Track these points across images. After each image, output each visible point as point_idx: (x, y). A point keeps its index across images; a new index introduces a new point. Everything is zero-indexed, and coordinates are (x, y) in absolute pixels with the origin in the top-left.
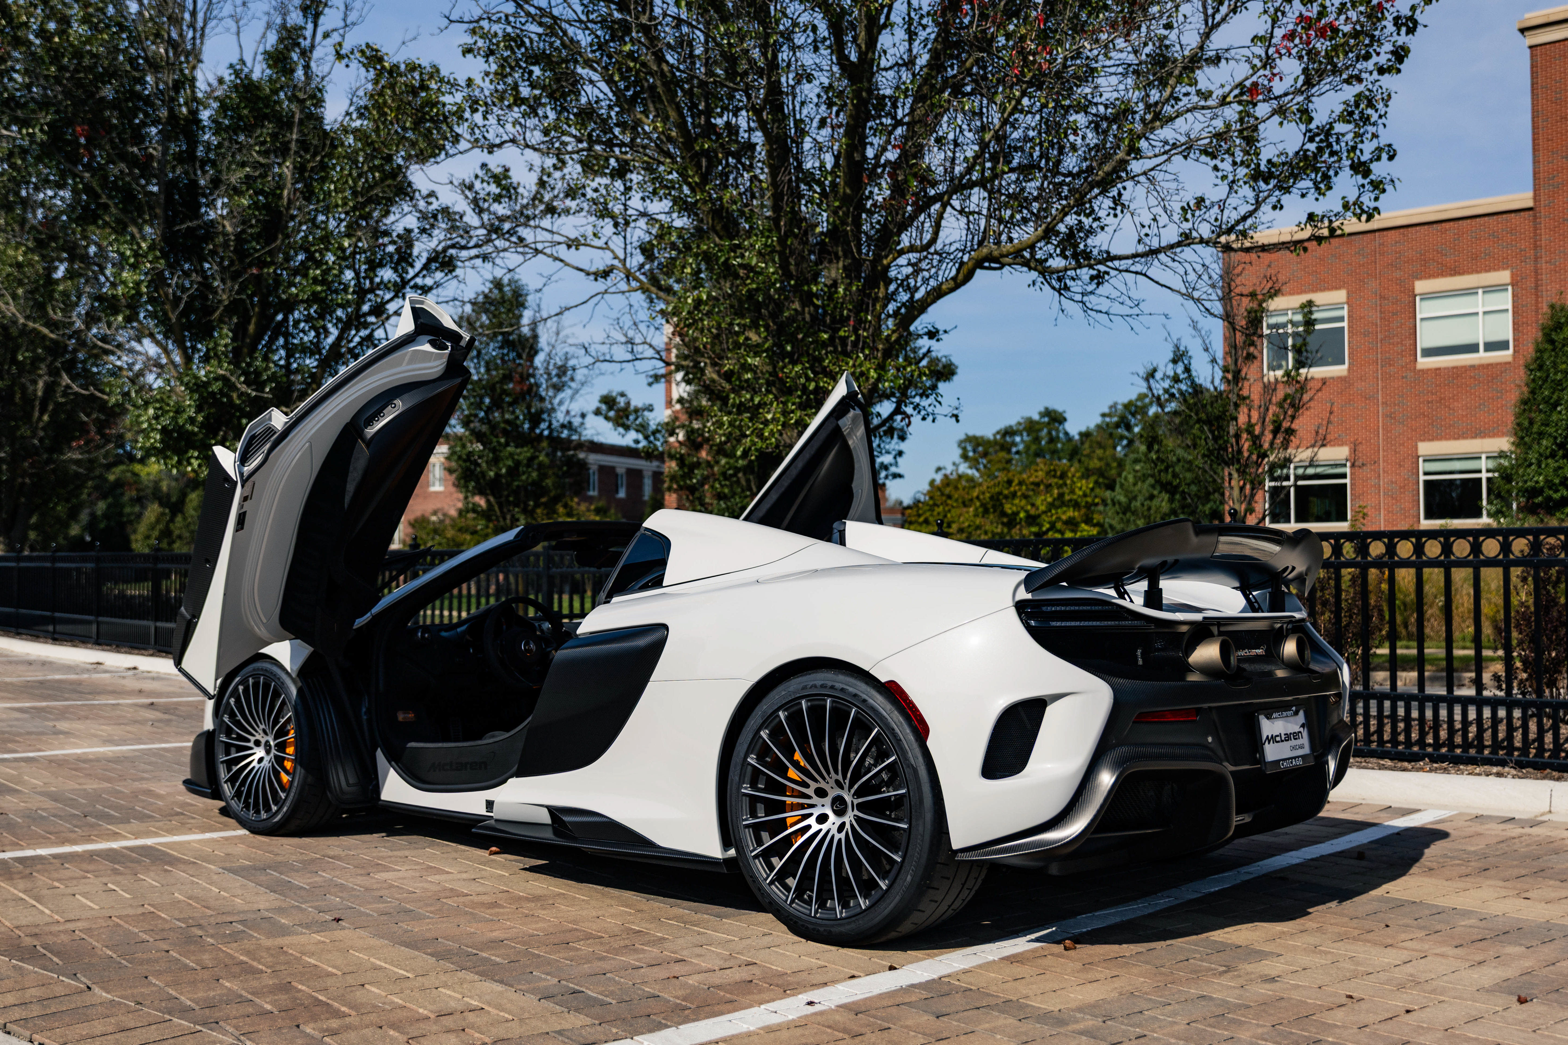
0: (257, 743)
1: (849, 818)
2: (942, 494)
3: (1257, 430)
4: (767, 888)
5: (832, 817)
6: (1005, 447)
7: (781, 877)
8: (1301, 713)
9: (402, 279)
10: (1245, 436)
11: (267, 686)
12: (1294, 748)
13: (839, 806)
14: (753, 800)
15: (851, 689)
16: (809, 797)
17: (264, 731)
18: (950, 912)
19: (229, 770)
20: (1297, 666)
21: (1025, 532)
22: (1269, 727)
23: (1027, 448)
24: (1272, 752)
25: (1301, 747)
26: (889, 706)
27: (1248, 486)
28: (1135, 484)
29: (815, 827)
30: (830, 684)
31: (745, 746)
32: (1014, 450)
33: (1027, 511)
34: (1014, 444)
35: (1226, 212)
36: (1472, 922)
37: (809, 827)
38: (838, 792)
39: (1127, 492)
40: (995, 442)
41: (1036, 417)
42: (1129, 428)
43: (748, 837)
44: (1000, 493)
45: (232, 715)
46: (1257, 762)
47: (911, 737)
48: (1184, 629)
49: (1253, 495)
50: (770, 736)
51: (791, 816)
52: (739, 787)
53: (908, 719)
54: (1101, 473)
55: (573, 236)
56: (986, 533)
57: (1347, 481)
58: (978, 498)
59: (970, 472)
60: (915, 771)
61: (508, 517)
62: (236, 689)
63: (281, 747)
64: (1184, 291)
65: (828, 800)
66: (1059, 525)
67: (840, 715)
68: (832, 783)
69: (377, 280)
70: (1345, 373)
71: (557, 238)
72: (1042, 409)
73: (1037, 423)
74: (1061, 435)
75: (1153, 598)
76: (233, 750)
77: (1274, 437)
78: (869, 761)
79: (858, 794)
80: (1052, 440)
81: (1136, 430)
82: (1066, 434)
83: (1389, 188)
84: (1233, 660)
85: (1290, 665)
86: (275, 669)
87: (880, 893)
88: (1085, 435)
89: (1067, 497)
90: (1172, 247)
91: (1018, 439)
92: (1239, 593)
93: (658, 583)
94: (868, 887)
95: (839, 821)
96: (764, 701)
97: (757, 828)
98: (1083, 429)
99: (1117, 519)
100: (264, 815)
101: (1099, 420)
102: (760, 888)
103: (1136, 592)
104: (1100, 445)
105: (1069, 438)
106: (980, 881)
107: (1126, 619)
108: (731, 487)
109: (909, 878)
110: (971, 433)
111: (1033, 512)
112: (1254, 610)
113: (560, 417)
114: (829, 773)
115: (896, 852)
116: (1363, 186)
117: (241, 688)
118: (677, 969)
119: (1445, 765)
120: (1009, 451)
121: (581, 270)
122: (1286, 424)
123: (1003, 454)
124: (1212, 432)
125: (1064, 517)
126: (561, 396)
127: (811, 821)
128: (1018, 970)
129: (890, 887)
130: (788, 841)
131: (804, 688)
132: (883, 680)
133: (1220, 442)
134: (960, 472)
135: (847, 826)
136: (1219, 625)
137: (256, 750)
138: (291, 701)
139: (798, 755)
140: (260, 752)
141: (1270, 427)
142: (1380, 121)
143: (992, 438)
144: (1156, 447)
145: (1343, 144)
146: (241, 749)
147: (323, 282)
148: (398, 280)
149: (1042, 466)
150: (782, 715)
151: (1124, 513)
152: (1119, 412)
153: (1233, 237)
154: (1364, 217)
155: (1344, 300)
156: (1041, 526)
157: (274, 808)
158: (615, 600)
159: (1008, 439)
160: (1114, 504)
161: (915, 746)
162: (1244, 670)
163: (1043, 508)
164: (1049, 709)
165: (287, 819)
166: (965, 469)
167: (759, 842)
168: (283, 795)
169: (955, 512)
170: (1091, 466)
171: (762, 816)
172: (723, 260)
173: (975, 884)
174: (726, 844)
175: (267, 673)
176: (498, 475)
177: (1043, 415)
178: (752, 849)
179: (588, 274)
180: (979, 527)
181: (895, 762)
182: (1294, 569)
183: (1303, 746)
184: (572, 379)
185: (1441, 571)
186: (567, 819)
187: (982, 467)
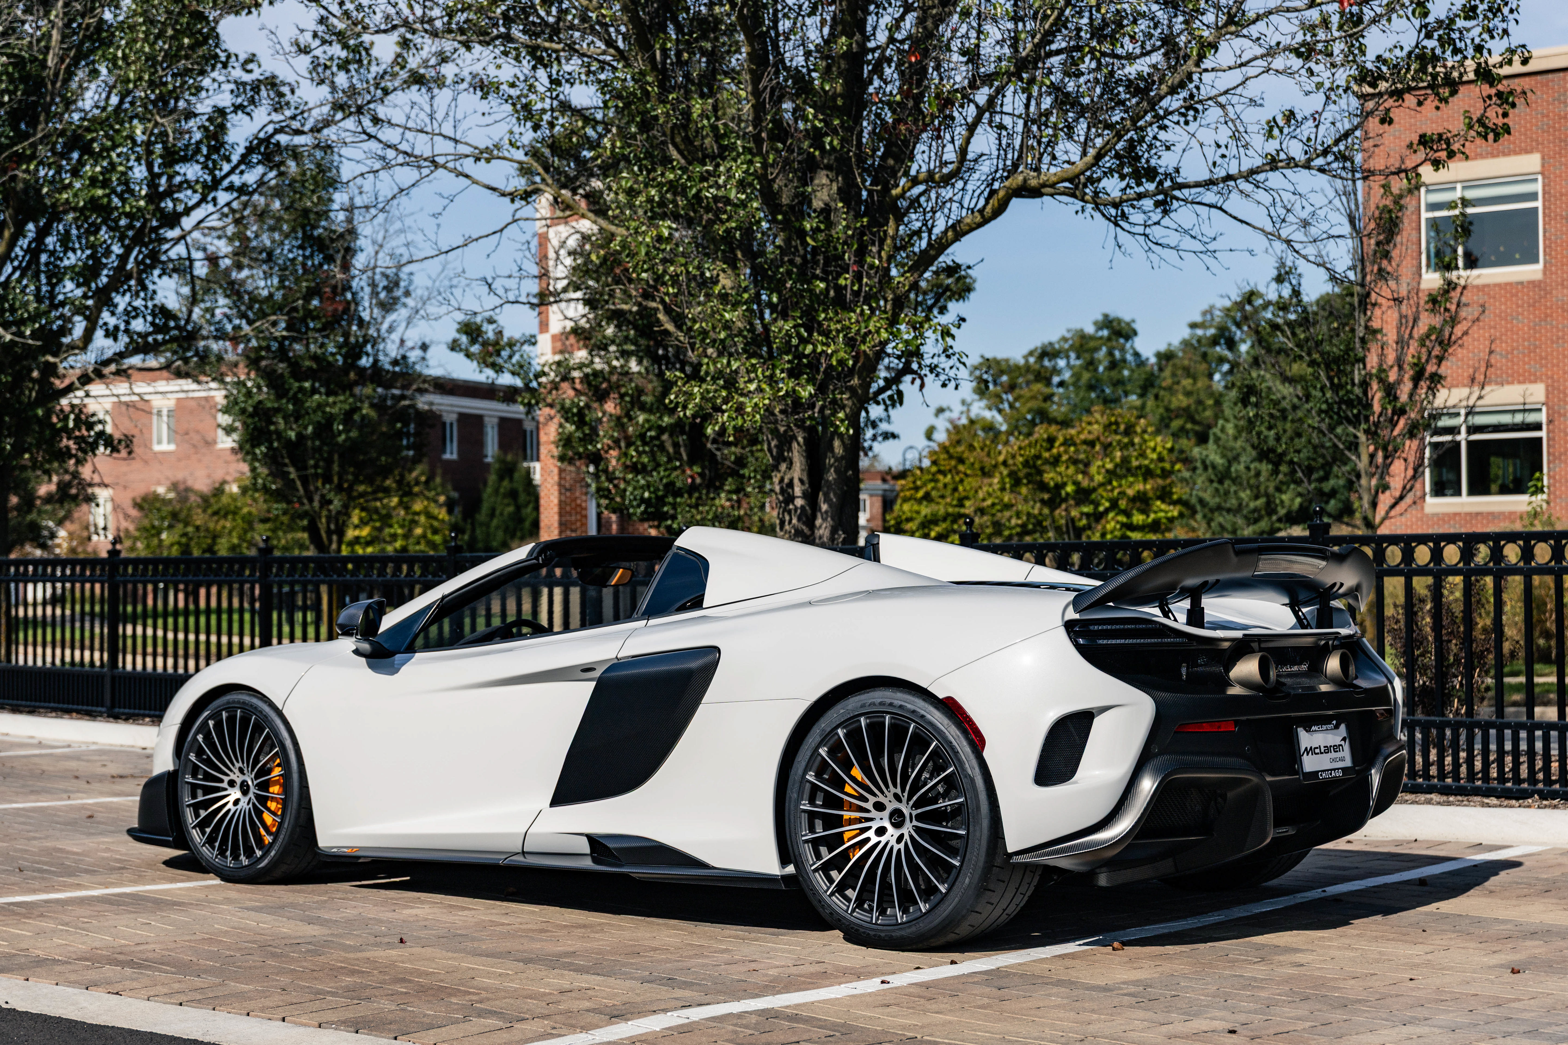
0: (232, 783)
1: (907, 829)
2: (951, 457)
3: (1392, 377)
4: (828, 899)
5: (890, 829)
6: (1043, 377)
7: (841, 889)
8: (1343, 727)
9: (214, 177)
10: (1375, 386)
11: (245, 721)
12: (1334, 760)
13: (897, 818)
14: (812, 816)
15: (909, 706)
16: (868, 811)
17: (241, 771)
18: (1004, 916)
19: (197, 815)
20: (1343, 681)
21: (1074, 513)
22: (1306, 739)
23: (1077, 376)
24: (1310, 764)
25: (1342, 759)
26: (946, 721)
27: (1380, 454)
28: (1236, 438)
29: (874, 839)
30: (888, 701)
31: (804, 764)
32: (1056, 380)
33: (1076, 483)
34: (1056, 371)
35: (1322, 128)
37: (868, 840)
38: (896, 805)
39: (1224, 450)
40: (1028, 368)
41: (1090, 329)
42: (1231, 344)
43: (808, 851)
44: (1038, 457)
45: (200, 752)
46: (1297, 773)
47: (968, 749)
48: (1226, 645)
49: (1387, 466)
50: (829, 753)
51: (848, 831)
52: (798, 803)
53: (965, 732)
54: (1188, 414)
55: (482, 146)
56: (1018, 515)
57: (1543, 434)
58: (1005, 463)
59: (988, 415)
60: (972, 780)
61: (317, 498)
62: (205, 723)
63: (264, 786)
64: (1269, 228)
65: (886, 814)
66: (1123, 504)
67: (899, 731)
68: (890, 796)
69: (178, 179)
70: (1539, 276)
71: (463, 149)
72: (1100, 318)
73: (1092, 338)
74: (1129, 357)
75: (1196, 616)
76: (200, 792)
77: (1416, 386)
78: (926, 775)
79: (916, 806)
80: (1114, 365)
81: (1244, 348)
82: (1137, 354)
83: (1521, 102)
84: (1273, 674)
85: (1333, 680)
86: (255, 701)
87: (938, 897)
88: (1166, 357)
89: (1135, 463)
90: (1253, 172)
91: (1062, 363)
92: (1288, 610)
93: (698, 603)
94: (929, 891)
95: (897, 833)
96: (822, 720)
97: (816, 843)
98: (1163, 348)
99: (1210, 491)
100: (245, 861)
101: (1186, 333)
102: (821, 901)
103: (1180, 610)
104: (1188, 372)
105: (1141, 362)
106: (1032, 888)
107: (1168, 637)
108: (652, 455)
109: (967, 880)
110: (989, 355)
111: (1085, 483)
112: (1303, 627)
113: (391, 349)
114: (887, 787)
115: (954, 857)
116: (1490, 97)
117: (211, 723)
119: (1556, 802)
120: (1048, 383)
121: (494, 189)
122: (1431, 368)
123: (1038, 387)
124: (1330, 379)
125: (1130, 492)
126: (391, 317)
127: (871, 834)
128: (1069, 962)
129: (949, 890)
130: (845, 856)
131: (863, 706)
132: (941, 696)
133: (1341, 393)
134: (973, 415)
135: (906, 837)
136: (1260, 642)
137: (230, 791)
138: (277, 735)
139: (856, 772)
140: (235, 794)
141: (1409, 373)
142: (1511, 17)
143: (1022, 362)
144: (1253, 399)
145: (1469, 42)
146: (207, 790)
147: (105, 184)
148: (209, 178)
149: (1098, 416)
150: (841, 732)
151: (1221, 482)
152: (1217, 320)
153: (1330, 158)
154: (1491, 136)
155: (1538, 168)
156: (1097, 504)
157: (259, 853)
158: (652, 622)
159: (1046, 363)
160: (1206, 468)
161: (972, 757)
162: (1284, 684)
163: (1099, 478)
164: (1096, 721)
165: (273, 864)
166: (980, 409)
167: (819, 856)
168: (268, 839)
169: (971, 483)
170: (1175, 404)
171: (820, 832)
172: (694, 191)
173: (1028, 890)
174: (784, 860)
175: (244, 706)
176: (299, 435)
177: (1100, 326)
178: (811, 863)
179: (503, 195)
180: (1008, 506)
181: (952, 774)
182: (1342, 585)
183: (1345, 758)
184: (407, 294)
185: (1549, 580)
186: (611, 845)
187: (1006, 406)
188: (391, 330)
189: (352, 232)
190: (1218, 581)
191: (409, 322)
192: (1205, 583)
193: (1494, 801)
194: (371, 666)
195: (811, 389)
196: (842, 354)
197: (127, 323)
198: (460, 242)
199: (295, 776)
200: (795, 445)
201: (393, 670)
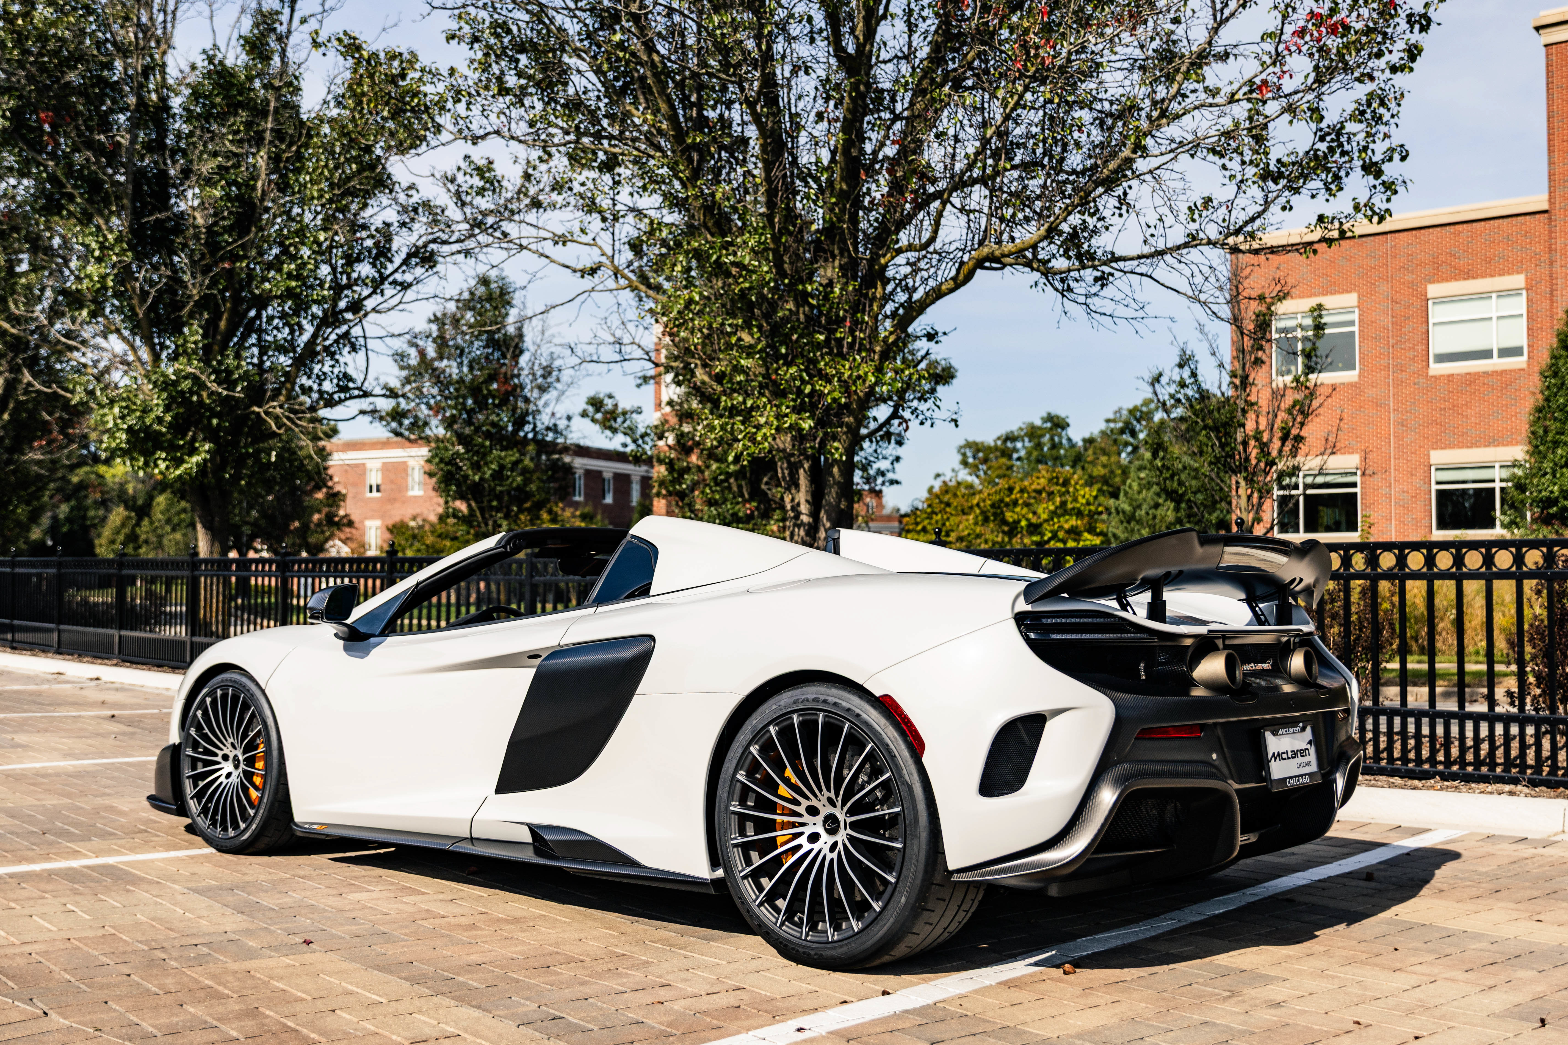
0: (225, 758)
1: (841, 837)
3: (1265, 437)
4: (756, 909)
5: (824, 836)
6: (1006, 453)
7: (771, 898)
8: (1309, 729)
9: (381, 274)
10: (1252, 443)
11: (235, 698)
12: (1301, 765)
13: (832, 825)
14: (742, 818)
15: (844, 704)
16: (800, 815)
17: (233, 745)
18: (946, 935)
19: (195, 786)
20: (1305, 681)
21: (1026, 541)
22: (1275, 743)
23: (1029, 454)
24: (1278, 770)
25: (1309, 764)
26: (883, 721)
27: (1256, 495)
28: (1139, 492)
29: (807, 847)
30: (822, 697)
31: (735, 762)
32: (1015, 456)
33: (1028, 520)
34: (1015, 450)
35: (1234, 213)
36: (1484, 945)
37: (800, 847)
38: (829, 810)
39: (1131, 501)
40: (996, 448)
41: (1038, 422)
42: (1133, 434)
43: (737, 857)
44: (1002, 501)
45: (199, 728)
46: (1263, 780)
47: (906, 753)
48: (1188, 642)
49: (1260, 505)
50: (760, 751)
51: (781, 835)
52: (728, 805)
53: (903, 734)
54: (1105, 480)
55: (559, 233)
56: (986, 542)
57: (1357, 490)
58: (978, 505)
59: (969, 479)
60: (910, 788)
61: (491, 523)
62: (203, 700)
63: (251, 762)
64: (1190, 293)
65: (820, 819)
66: (1061, 535)
67: (833, 730)
68: (824, 800)
69: (355, 275)
70: (1356, 379)
71: (543, 234)
72: (1045, 415)
73: (1040, 428)
74: (1064, 441)
75: (1157, 610)
76: (200, 764)
77: (1283, 445)
78: (863, 778)
79: (850, 813)
80: (1054, 446)
81: (1142, 436)
82: (1069, 440)
83: (1401, 189)
84: (1239, 675)
85: (1297, 680)
86: (244, 680)
87: (874, 915)
88: (1089, 441)
89: (1070, 506)
90: (1178, 248)
91: (1019, 445)
92: (1245, 606)
93: (645, 592)
94: (861, 909)
95: (831, 840)
96: (754, 715)
97: (746, 848)
98: (1087, 435)
99: (1121, 528)
100: (231, 833)
101: (1103, 426)
102: (749, 910)
103: (1139, 604)
104: (1104, 452)
105: (1073, 446)
106: (976, 903)
107: (1129, 632)
108: (722, 493)
109: (903, 900)
110: (971, 439)
111: (1034, 520)
112: (1261, 623)
113: (544, 419)
114: (821, 790)
115: (890, 873)
116: (1375, 187)
117: (208, 700)
118: (662, 994)
119: (1456, 783)
120: (1010, 457)
121: (568, 267)
122: (1294, 432)
123: (1003, 460)
124: (1219, 439)
125: (1066, 526)
126: (546, 397)
127: (802, 840)
128: (1016, 995)
129: (883, 909)
130: (778, 861)
131: (796, 702)
132: (877, 694)
133: (1228, 449)
134: (959, 479)
135: (840, 846)
136: (1224, 638)
137: (224, 764)
138: (261, 713)
139: (789, 773)
140: (228, 767)
141: (1278, 434)
142: (1392, 121)
143: (992, 444)
144: (1161, 454)
145: (1354, 144)
146: (207, 763)
147: (298, 277)
148: (377, 275)
149: (1044, 473)
150: (773, 730)
151: (1129, 522)
152: (1124, 418)
153: (1241, 238)
154: (1376, 219)
155: (1355, 303)
156: (1042, 535)
157: (243, 826)
158: (601, 609)
159: (1009, 444)
160: (1118, 513)
161: (910, 762)
162: (1250, 685)
163: (1044, 516)
164: (1048, 725)
165: (256, 837)
166: (964, 475)
167: (749, 862)
168: (252, 812)
169: (953, 520)
170: (1095, 473)
171: (751, 835)
172: (714, 257)
173: (971, 905)
174: (714, 863)
175: (236, 684)
176: (481, 479)
177: (1045, 420)
178: (741, 869)
179: (575, 271)
180: (978, 536)
181: (889, 779)
182: (1301, 580)
183: (1310, 764)
184: (558, 380)
185: (1452, 583)
186: (548, 837)
187: (981, 473)
188: (546, 405)
189: (521, 336)
190: (1181, 572)
191: (558, 400)
192: (1168, 574)
193: (1398, 780)
194: (346, 649)
195: (811, 423)
196: (836, 395)
197: (320, 385)
198: (543, 309)
199: (275, 753)
200: (801, 471)
201: (365, 652)
